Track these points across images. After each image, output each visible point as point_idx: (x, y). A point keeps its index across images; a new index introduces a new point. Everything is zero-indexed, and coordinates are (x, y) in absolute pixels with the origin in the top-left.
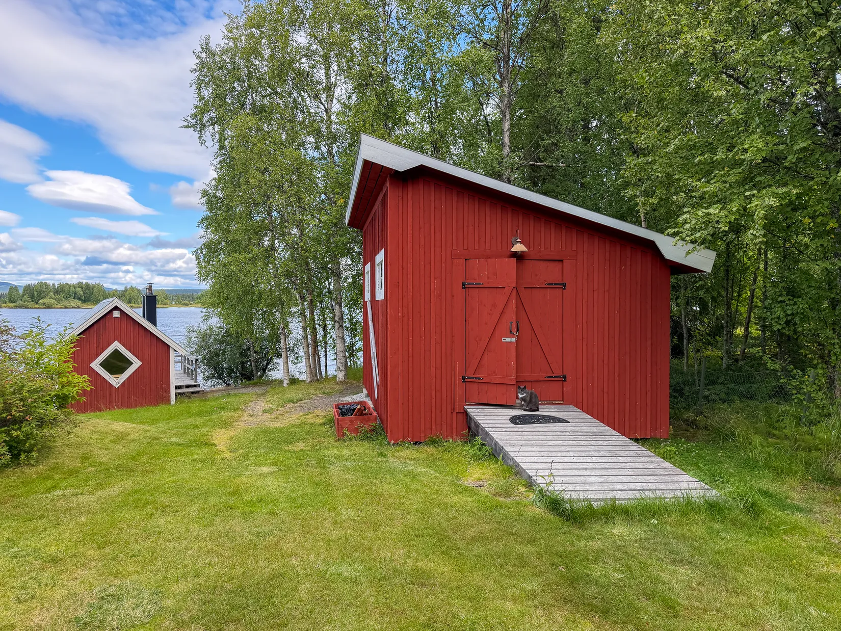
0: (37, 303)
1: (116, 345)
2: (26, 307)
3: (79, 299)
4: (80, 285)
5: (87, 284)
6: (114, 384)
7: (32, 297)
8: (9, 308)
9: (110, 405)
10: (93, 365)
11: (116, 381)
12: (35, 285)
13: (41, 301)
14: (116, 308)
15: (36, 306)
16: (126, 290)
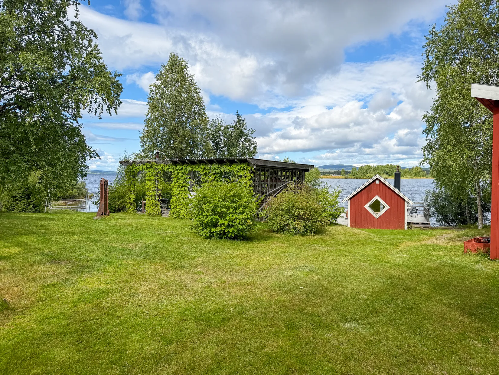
0: (365, 176)
1: (377, 197)
2: (360, 178)
3: (387, 174)
4: (387, 166)
5: (391, 166)
6: (375, 216)
7: (362, 173)
8: (352, 178)
9: (373, 226)
10: (366, 206)
11: (377, 215)
12: (364, 167)
13: (367, 175)
14: (377, 179)
15: (365, 177)
16: (413, 168)
